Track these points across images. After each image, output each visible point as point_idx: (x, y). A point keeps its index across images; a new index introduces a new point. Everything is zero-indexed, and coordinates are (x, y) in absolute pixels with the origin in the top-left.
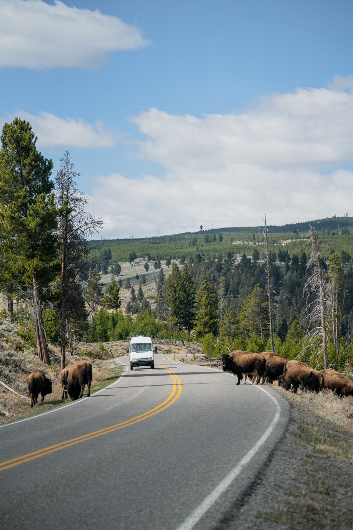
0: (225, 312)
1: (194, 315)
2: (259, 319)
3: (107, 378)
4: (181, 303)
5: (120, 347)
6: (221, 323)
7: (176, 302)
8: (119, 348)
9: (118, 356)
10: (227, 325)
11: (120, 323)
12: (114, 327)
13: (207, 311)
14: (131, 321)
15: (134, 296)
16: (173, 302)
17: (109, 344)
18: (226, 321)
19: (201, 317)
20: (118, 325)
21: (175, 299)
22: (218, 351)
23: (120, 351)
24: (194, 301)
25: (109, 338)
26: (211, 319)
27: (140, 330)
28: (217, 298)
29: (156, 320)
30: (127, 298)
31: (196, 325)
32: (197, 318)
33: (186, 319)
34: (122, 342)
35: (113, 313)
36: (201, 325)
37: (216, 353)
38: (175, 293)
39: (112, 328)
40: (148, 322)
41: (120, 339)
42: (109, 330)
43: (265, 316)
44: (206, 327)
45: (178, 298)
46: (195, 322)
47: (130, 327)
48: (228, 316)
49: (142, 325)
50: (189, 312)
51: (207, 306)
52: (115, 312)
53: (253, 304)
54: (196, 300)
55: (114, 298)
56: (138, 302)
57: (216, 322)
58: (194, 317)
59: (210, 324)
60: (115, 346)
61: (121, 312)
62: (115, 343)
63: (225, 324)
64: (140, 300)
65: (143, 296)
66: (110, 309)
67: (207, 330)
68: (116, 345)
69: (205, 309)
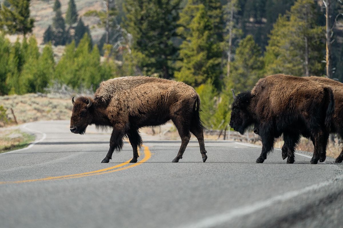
0: (238, 46)
1: (174, 50)
2: (304, 60)
3: (4, 147)
4: (152, 26)
5: (30, 105)
6: (228, 69)
7: (142, 24)
8: (28, 108)
9: (24, 121)
10: (241, 71)
11: (30, 61)
12: (19, 69)
13: (202, 41)
14: (53, 59)
15: (59, 14)
16: (135, 24)
17: (8, 99)
18: (239, 63)
19: (190, 53)
20: (26, 66)
21: (139, 17)
22: (222, 117)
23: (29, 113)
24: (178, 23)
25: (9, 90)
26: (209, 58)
27: (69, 77)
28: (221, 18)
29: (103, 59)
30: (46, 19)
31: (179, 70)
32: (181, 55)
33: (160, 57)
34: (35, 97)
35: (18, 43)
36: (189, 69)
37: (218, 121)
38: (141, 7)
39: (16, 71)
40: (85, 62)
41: (29, 92)
42: (9, 75)
43: (316, 54)
44: (199, 74)
45: (147, 17)
46: (178, 64)
47: (51, 70)
48: (242, 54)
49: (75, 67)
50: (166, 45)
51: (201, 32)
52: (21, 41)
53: (294, 29)
54: (181, 21)
55: (21, 13)
56: (67, 26)
57: (218, 65)
58: (177, 54)
59: (207, 69)
60: (20, 104)
61: (34, 41)
62: (20, 98)
63: (236, 69)
64: (70, 24)
65: (77, 15)
66: (11, 33)
67: (200, 78)
68: (22, 102)
69: (199, 38)
